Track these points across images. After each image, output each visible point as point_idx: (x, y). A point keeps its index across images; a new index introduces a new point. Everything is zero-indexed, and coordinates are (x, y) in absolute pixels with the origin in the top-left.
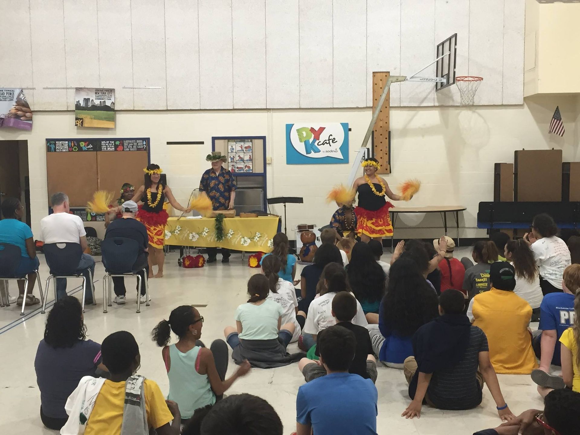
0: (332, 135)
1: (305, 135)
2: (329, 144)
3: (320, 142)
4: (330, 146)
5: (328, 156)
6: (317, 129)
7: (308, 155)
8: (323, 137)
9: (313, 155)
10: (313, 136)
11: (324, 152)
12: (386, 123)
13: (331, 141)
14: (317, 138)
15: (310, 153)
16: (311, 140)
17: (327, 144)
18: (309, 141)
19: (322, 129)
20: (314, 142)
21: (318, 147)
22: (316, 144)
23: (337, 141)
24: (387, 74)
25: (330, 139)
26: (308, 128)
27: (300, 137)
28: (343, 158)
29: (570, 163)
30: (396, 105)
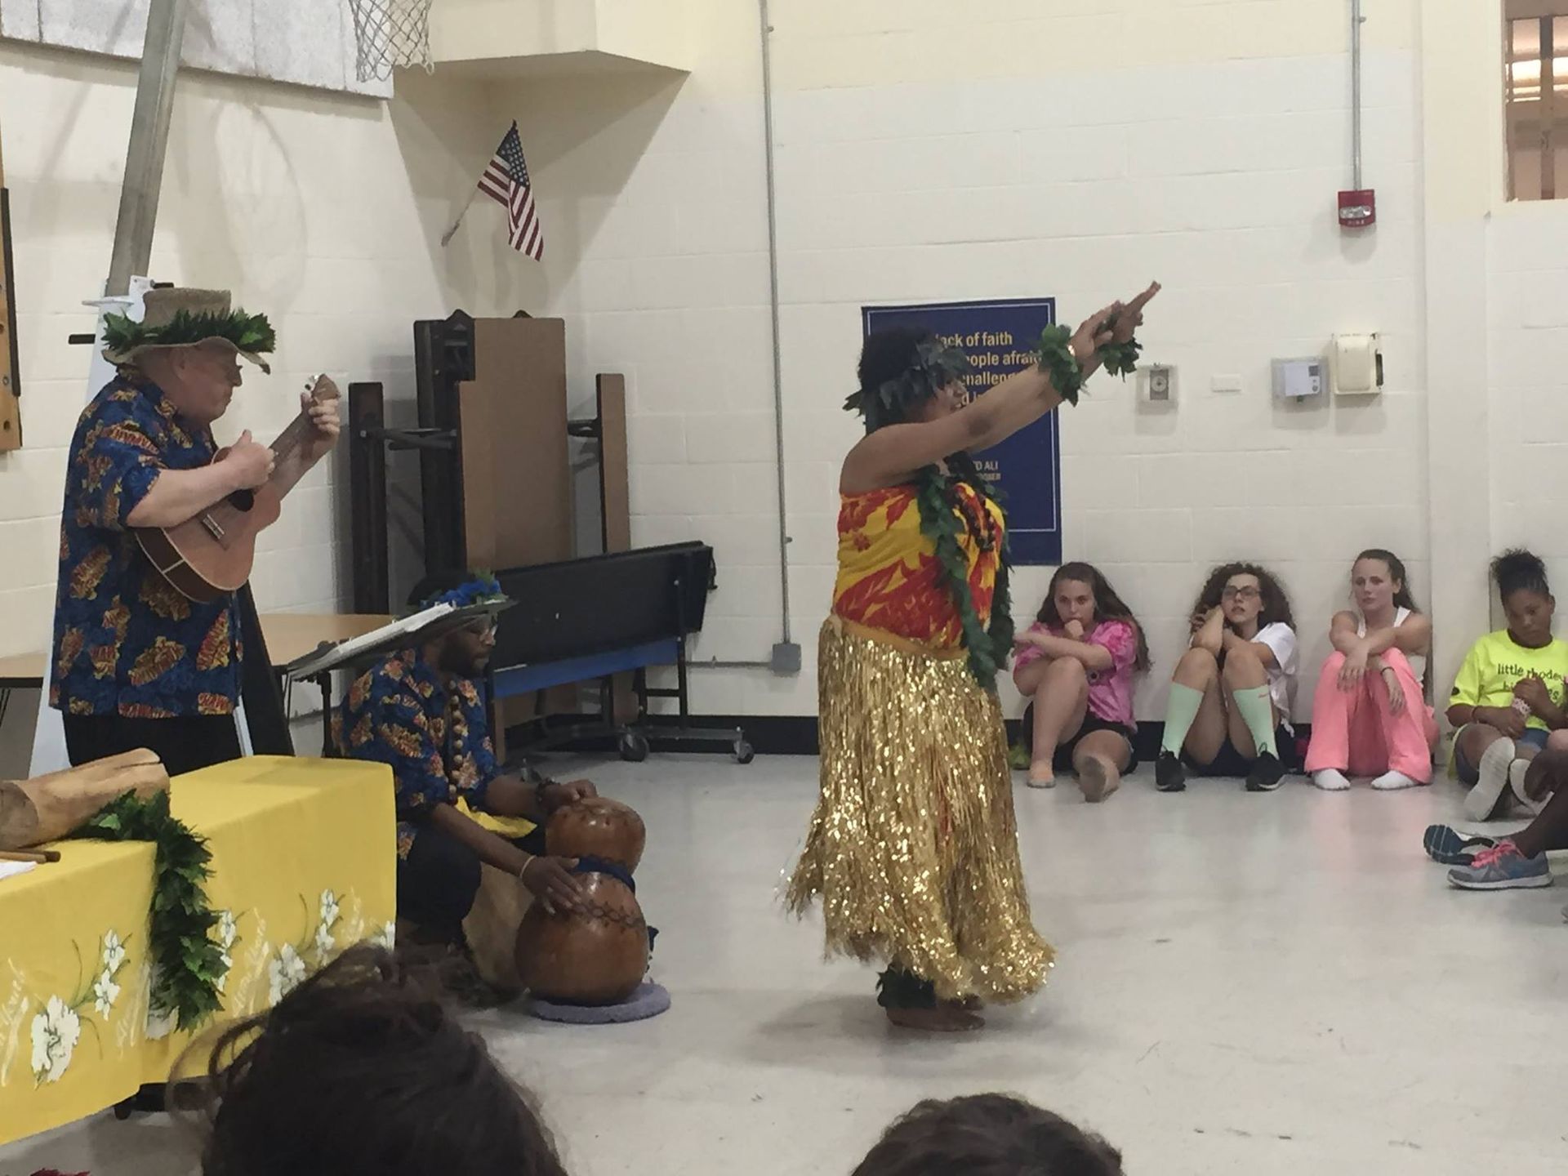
29: (598, 377)
30: (27, 33)
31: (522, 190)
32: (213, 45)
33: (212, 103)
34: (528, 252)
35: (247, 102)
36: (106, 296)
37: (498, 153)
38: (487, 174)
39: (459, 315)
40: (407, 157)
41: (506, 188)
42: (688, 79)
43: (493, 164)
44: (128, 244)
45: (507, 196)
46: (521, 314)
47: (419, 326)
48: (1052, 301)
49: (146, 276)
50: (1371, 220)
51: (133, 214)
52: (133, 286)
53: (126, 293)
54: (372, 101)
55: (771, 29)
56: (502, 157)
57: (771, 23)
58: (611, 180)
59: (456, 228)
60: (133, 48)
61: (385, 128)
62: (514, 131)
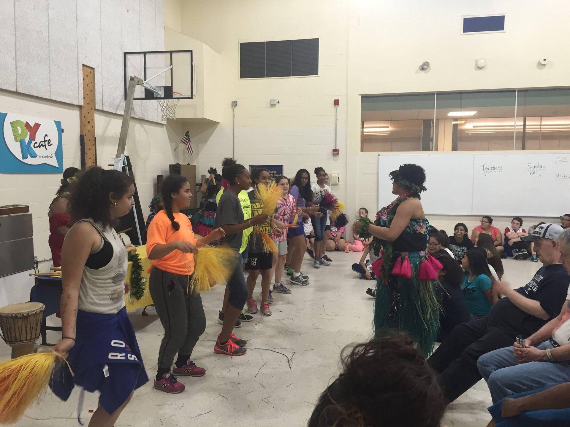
0: (46, 135)
1: (20, 132)
2: (45, 147)
3: (36, 143)
4: (46, 149)
5: (44, 163)
6: (32, 125)
7: (25, 161)
8: (39, 137)
9: (30, 161)
10: (29, 133)
11: (40, 157)
12: (92, 127)
13: (47, 143)
14: (33, 137)
15: (26, 158)
16: (27, 140)
17: (43, 146)
18: (24, 140)
19: (37, 126)
20: (30, 142)
21: (34, 149)
22: (32, 145)
23: (52, 144)
24: (92, 71)
25: (46, 140)
26: (23, 122)
27: (15, 134)
28: (58, 167)
29: (202, 176)
30: (100, 108)
31: (189, 142)
32: (134, 113)
33: (134, 123)
34: (190, 153)
35: (140, 123)
36: (116, 157)
37: (185, 135)
38: (183, 139)
39: (178, 164)
40: (169, 136)
41: (186, 142)
42: (219, 124)
43: (184, 137)
44: (120, 148)
45: (187, 143)
46: (188, 164)
47: (170, 165)
48: (283, 166)
49: (124, 154)
50: (338, 154)
51: (121, 143)
52: (121, 156)
53: (120, 157)
54: (162, 125)
55: (234, 116)
56: (186, 136)
57: (234, 115)
58: (205, 141)
59: (177, 148)
60: (122, 113)
61: (165, 129)
62: (188, 131)
